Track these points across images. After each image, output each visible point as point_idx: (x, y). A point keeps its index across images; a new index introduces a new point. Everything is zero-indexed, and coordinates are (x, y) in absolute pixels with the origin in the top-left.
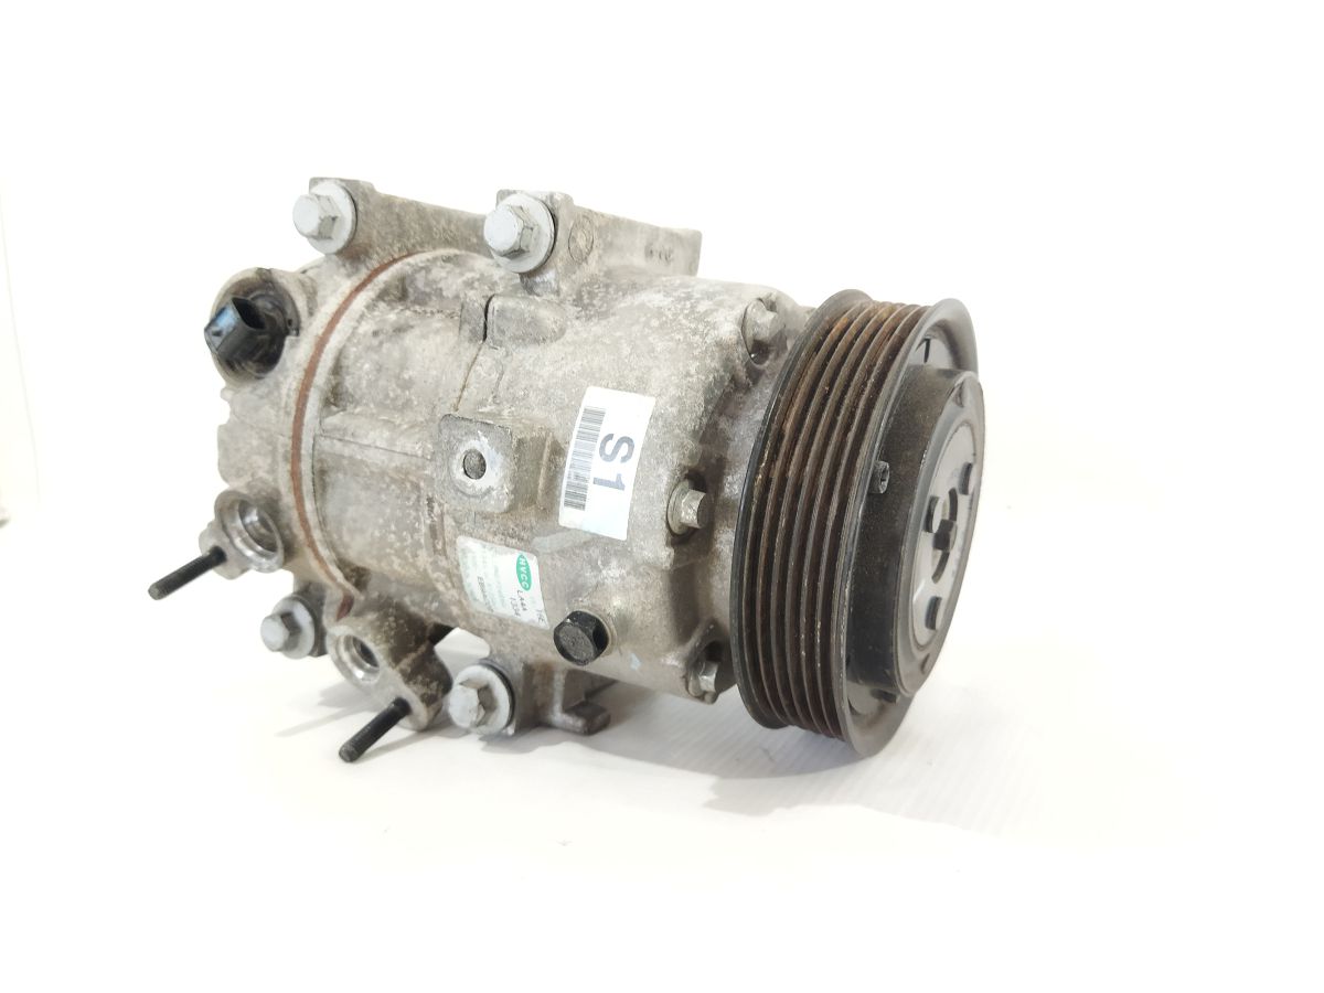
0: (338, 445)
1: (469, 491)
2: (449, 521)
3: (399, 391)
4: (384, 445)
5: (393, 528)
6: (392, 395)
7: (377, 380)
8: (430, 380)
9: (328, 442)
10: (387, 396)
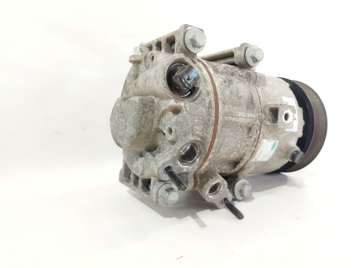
0: (230, 118)
1: (286, 124)
2: (261, 135)
3: (238, 100)
4: (244, 116)
5: (240, 142)
6: (236, 101)
7: (231, 97)
8: (246, 96)
9: (227, 117)
10: (234, 101)
